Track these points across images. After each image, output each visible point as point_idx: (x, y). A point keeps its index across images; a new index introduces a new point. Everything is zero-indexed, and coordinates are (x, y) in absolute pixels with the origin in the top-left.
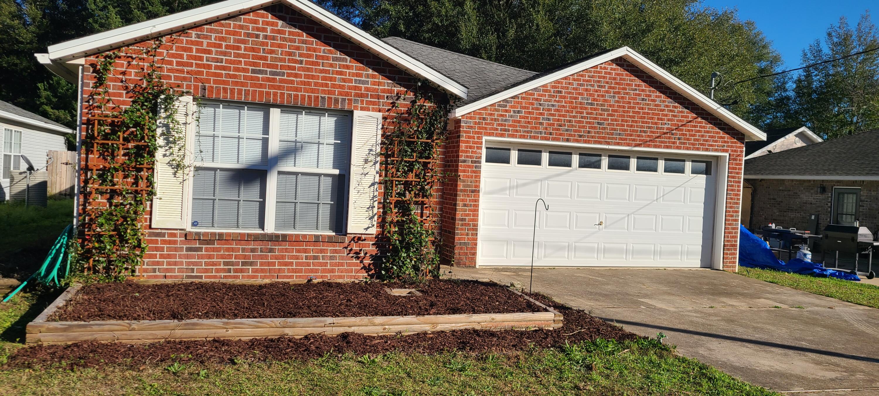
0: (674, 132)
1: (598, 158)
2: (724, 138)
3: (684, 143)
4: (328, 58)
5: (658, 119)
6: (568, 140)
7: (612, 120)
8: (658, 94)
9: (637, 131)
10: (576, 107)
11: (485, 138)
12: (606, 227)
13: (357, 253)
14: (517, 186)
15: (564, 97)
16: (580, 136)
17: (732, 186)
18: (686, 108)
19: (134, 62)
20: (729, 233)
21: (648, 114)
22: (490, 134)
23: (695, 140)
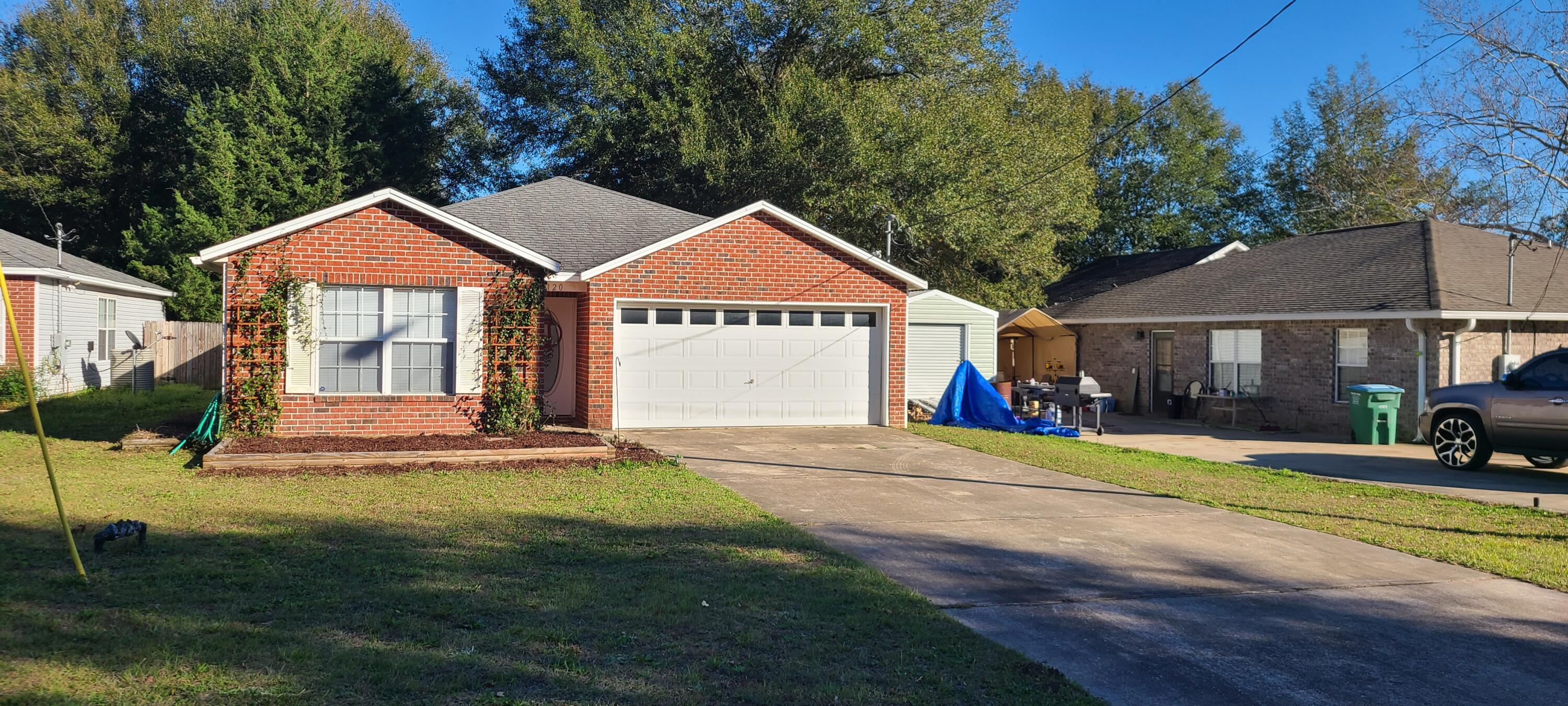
0: (825, 284)
1: (745, 314)
2: (883, 288)
3: (837, 295)
4: (433, 244)
5: (806, 272)
6: (706, 298)
7: (754, 275)
8: (804, 245)
9: (783, 285)
10: (714, 264)
11: (616, 299)
12: (757, 385)
13: (465, 411)
14: (657, 348)
15: (700, 255)
16: (720, 293)
17: (895, 337)
18: (837, 259)
19: (268, 258)
20: (895, 387)
21: (794, 267)
22: (621, 296)
23: (849, 291)
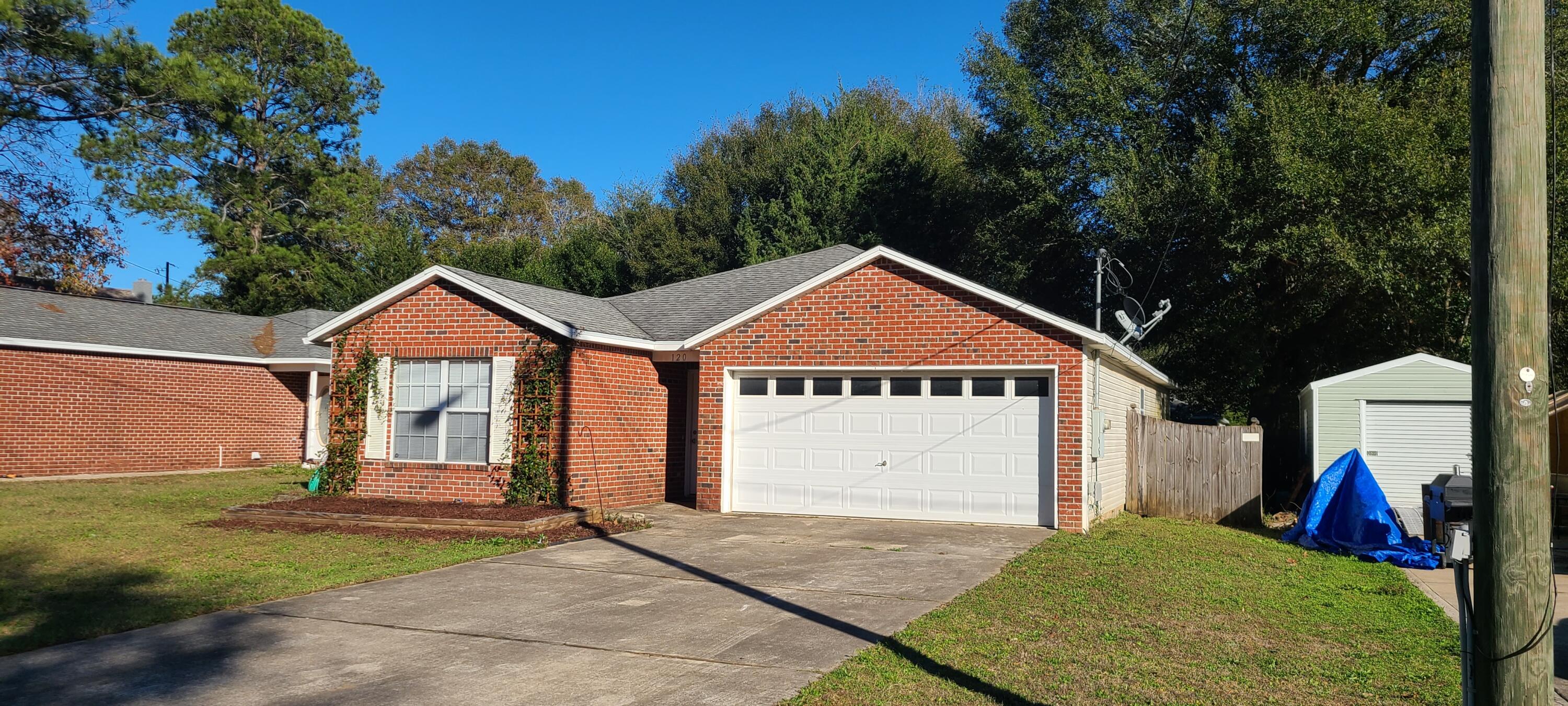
0: (967, 342)
1: (876, 383)
2: (1048, 344)
3: (983, 356)
5: (942, 328)
6: (821, 364)
7: (877, 335)
8: (939, 296)
9: (912, 346)
10: (830, 325)
11: (726, 368)
12: (891, 468)
13: (498, 481)
14: (777, 422)
15: (815, 314)
16: (836, 358)
17: (1067, 410)
18: (983, 310)
19: (359, 336)
20: (1066, 476)
21: (927, 323)
22: (731, 364)
23: (999, 351)
